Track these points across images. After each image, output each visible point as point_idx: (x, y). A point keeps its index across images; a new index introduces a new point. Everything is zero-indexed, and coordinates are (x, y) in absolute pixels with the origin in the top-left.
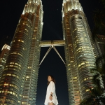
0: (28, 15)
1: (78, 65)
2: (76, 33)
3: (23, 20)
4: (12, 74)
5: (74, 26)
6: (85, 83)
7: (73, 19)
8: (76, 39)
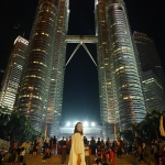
1: (115, 68)
3: (46, 5)
4: (37, 75)
5: (113, 20)
7: (112, 9)
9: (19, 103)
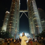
3: (14, 2)
4: (12, 21)
9: (8, 29)
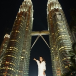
0: (22, 13)
1: (59, 48)
2: (57, 26)
4: (11, 55)
5: (56, 21)
6: (64, 61)
7: (55, 15)
8: (57, 30)
